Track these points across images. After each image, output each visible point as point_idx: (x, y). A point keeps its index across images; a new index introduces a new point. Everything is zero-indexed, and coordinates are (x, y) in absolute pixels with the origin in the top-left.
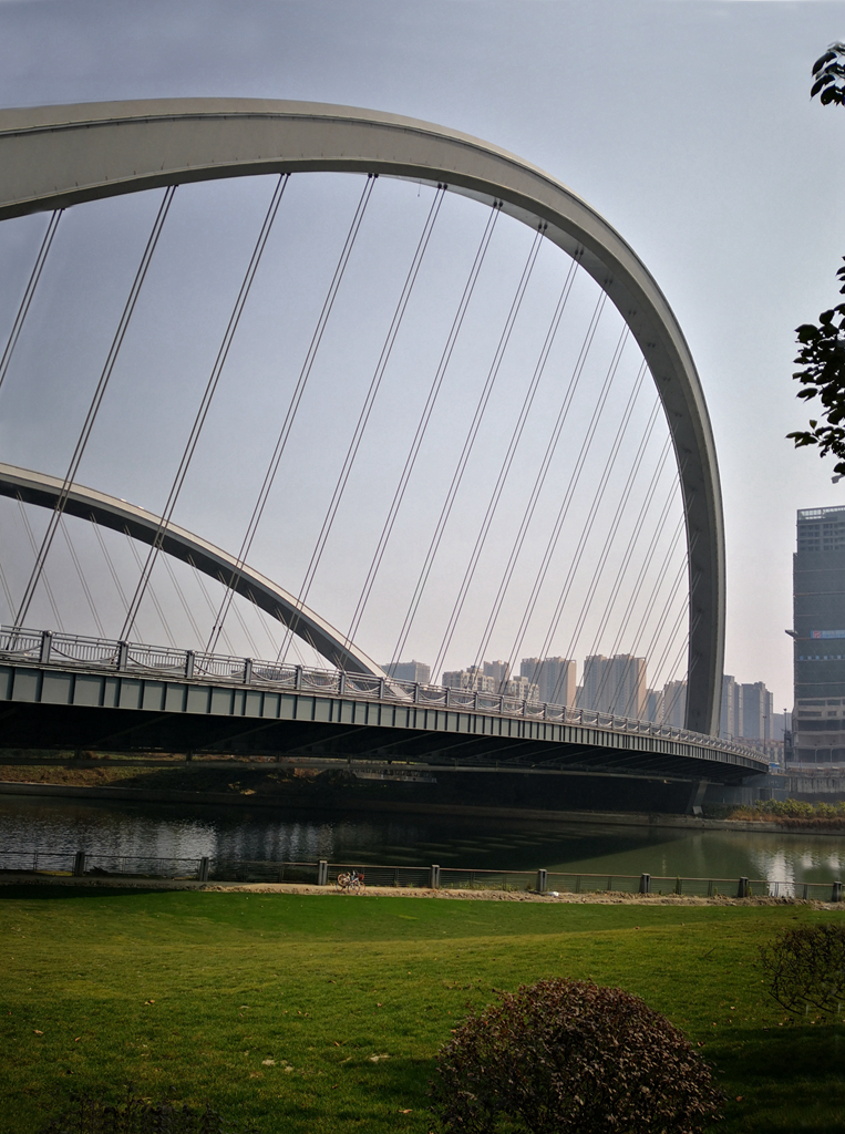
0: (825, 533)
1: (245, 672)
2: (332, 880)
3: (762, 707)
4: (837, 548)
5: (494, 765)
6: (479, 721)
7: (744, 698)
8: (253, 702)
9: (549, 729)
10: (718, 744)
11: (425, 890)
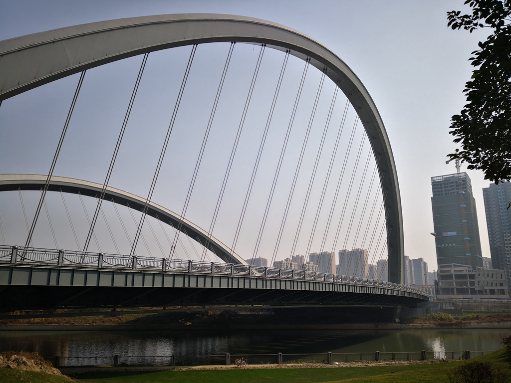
0: (445, 187)
1: (189, 267)
2: (233, 362)
3: (423, 269)
4: (451, 193)
5: (302, 304)
6: (295, 284)
7: (414, 266)
8: (193, 280)
9: (327, 286)
10: (405, 288)
11: (276, 365)
